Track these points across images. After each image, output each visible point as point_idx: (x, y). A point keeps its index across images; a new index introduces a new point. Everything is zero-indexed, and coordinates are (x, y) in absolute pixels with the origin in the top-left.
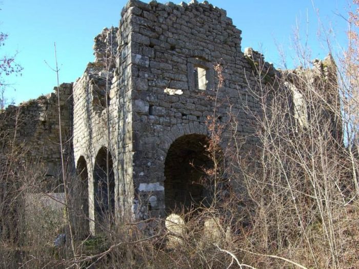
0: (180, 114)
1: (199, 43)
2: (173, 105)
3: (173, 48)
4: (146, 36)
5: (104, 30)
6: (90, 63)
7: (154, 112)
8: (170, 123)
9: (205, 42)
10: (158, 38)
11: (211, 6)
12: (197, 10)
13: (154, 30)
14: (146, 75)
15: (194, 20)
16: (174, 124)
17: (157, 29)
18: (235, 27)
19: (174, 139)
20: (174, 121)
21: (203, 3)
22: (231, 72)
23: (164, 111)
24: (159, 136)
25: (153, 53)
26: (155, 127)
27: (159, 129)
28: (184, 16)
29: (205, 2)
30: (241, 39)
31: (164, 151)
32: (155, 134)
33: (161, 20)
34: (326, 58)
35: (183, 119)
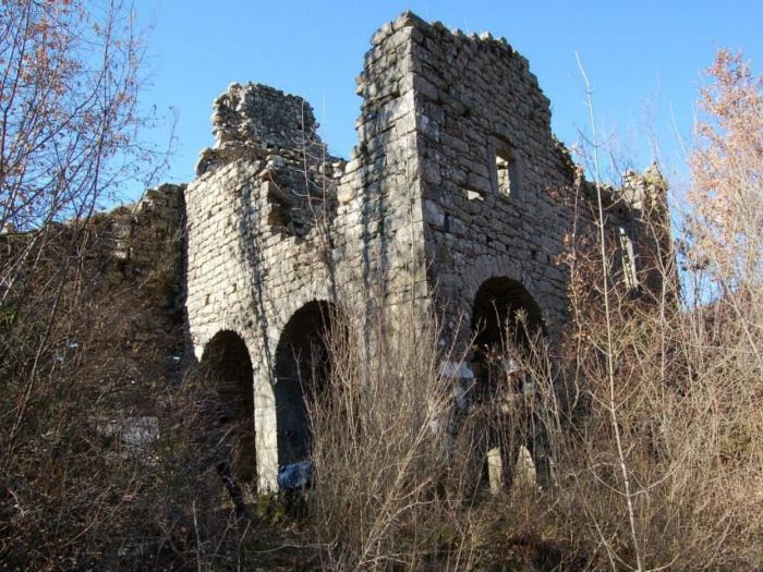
0: (485, 238)
1: (500, 111)
2: (475, 218)
3: (467, 114)
4: (432, 83)
5: (233, 87)
6: (209, 149)
7: (451, 229)
8: (473, 251)
9: (507, 112)
10: (447, 91)
11: (510, 48)
12: (493, 51)
13: (441, 75)
14: (437, 157)
15: (489, 67)
16: (477, 255)
17: (446, 75)
18: (541, 91)
19: (480, 284)
20: (478, 248)
21: (498, 39)
22: (542, 172)
23: (464, 229)
24: (460, 274)
25: (443, 118)
26: (455, 257)
27: (459, 260)
28: (476, 59)
29: (503, 39)
30: (550, 115)
31: (468, 302)
32: (456, 269)
33: (450, 60)
34: (648, 169)
35: (489, 247)
